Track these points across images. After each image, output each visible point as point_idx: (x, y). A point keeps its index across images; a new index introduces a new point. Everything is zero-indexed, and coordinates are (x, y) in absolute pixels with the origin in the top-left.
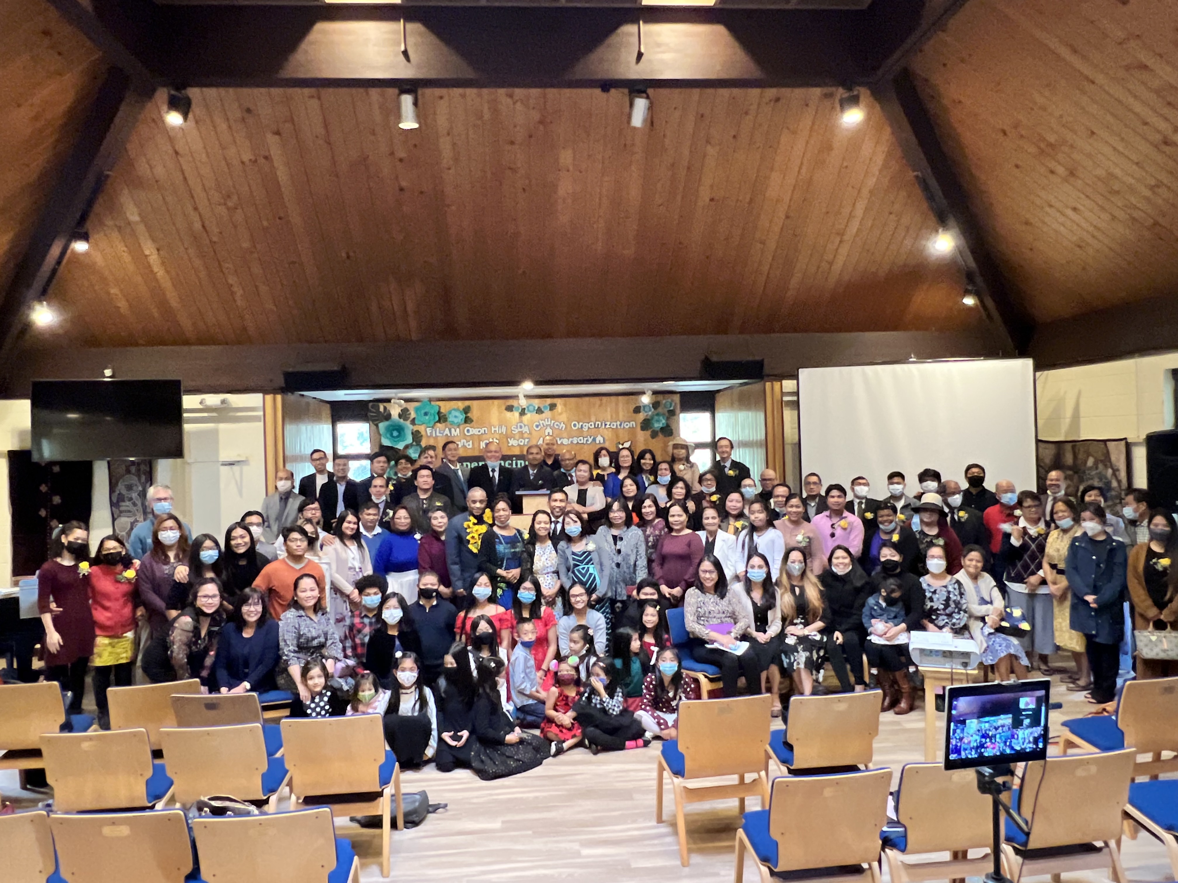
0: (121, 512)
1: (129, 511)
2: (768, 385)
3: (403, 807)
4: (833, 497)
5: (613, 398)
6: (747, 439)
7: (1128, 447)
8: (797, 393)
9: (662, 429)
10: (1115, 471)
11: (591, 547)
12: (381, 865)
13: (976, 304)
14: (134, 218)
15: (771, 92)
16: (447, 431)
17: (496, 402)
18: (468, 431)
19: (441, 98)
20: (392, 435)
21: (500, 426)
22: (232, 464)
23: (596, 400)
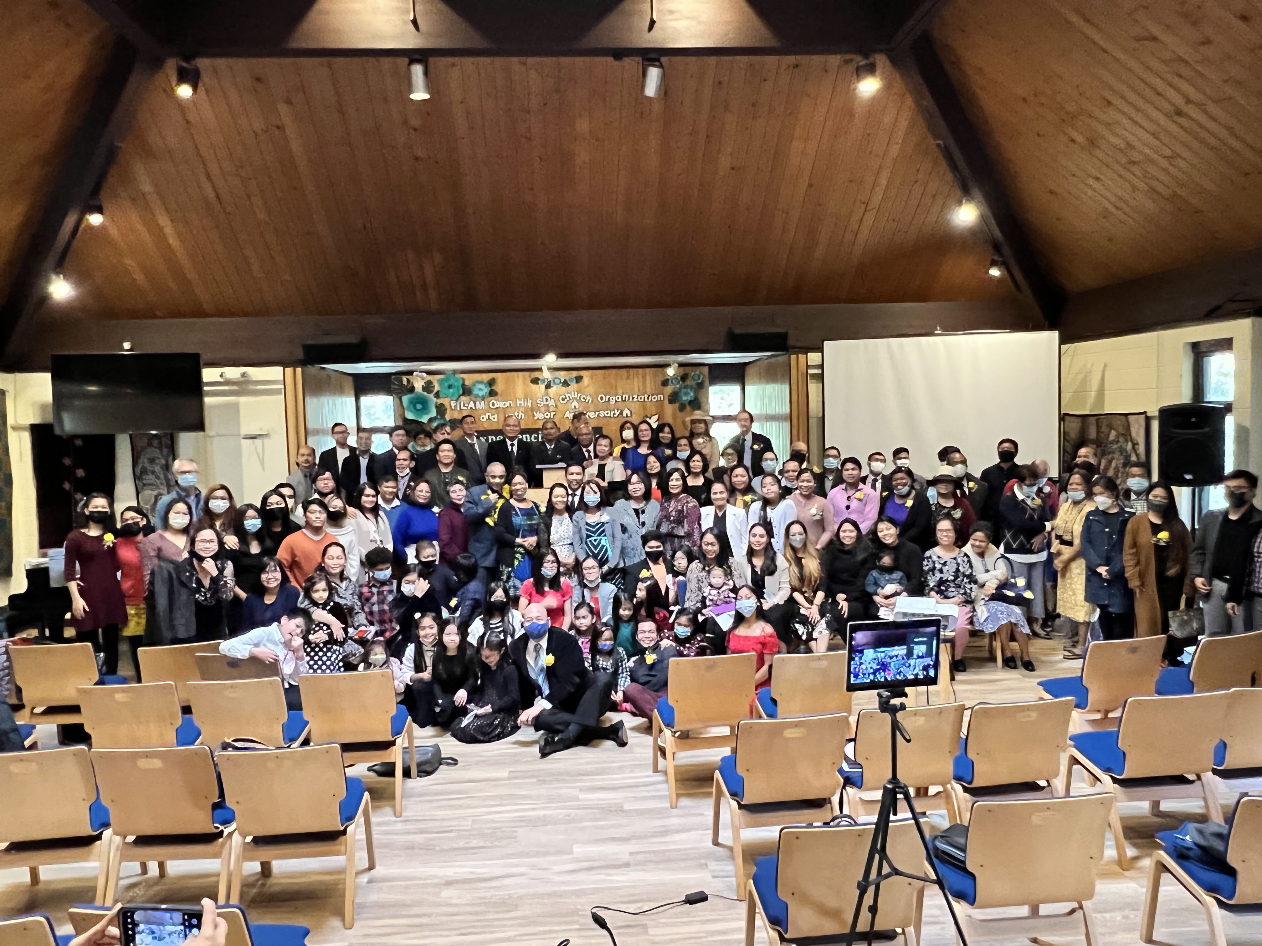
0: (144, 485)
1: (152, 484)
2: (793, 357)
3: (417, 758)
4: (847, 470)
5: (640, 370)
6: (773, 413)
7: (1148, 420)
8: (821, 366)
9: (690, 402)
10: (1135, 445)
11: (605, 518)
12: (394, 807)
13: (1003, 274)
14: (147, 188)
15: (791, 59)
16: (472, 405)
17: (520, 374)
18: (493, 405)
19: (453, 65)
20: (415, 407)
21: (526, 398)
22: (253, 437)
23: (623, 372)
